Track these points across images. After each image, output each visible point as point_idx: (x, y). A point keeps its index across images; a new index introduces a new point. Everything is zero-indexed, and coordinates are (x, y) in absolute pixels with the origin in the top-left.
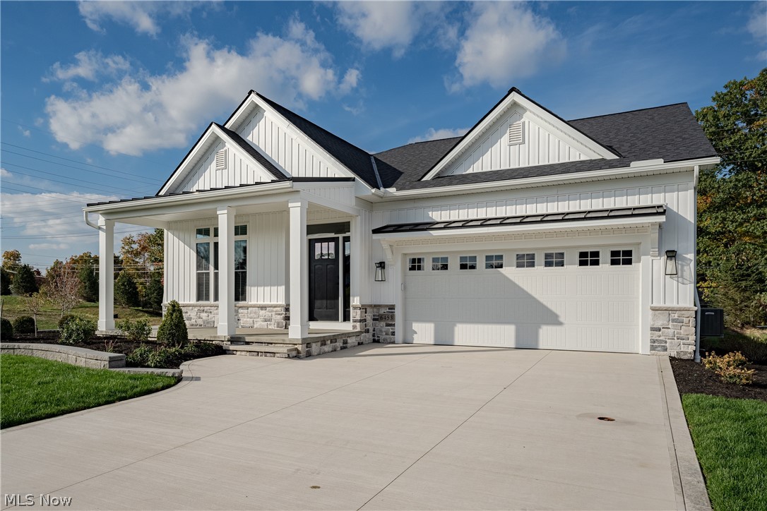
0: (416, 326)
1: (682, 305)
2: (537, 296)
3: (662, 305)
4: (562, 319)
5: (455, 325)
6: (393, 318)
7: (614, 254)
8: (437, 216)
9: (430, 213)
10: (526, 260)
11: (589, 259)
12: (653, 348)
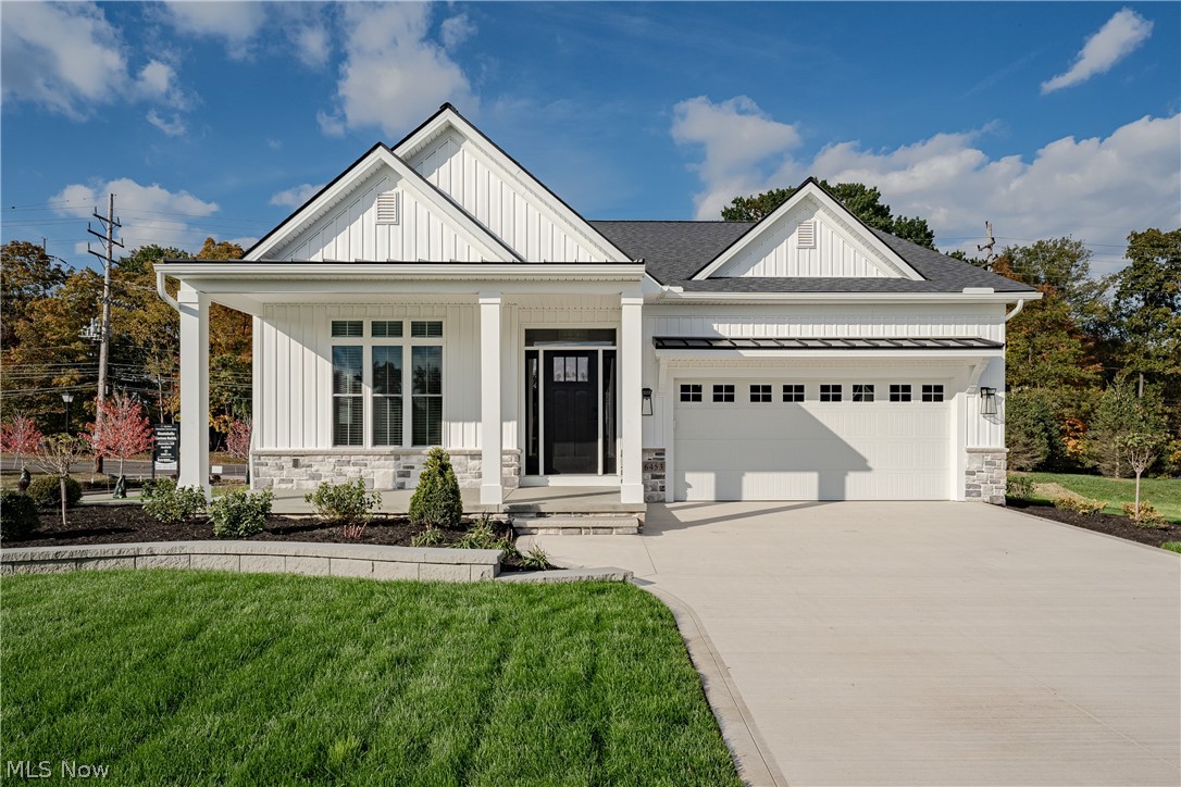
0: (689, 477)
1: (994, 446)
2: (844, 437)
3: (975, 446)
4: (870, 464)
5: (743, 474)
6: (663, 467)
7: (926, 388)
8: (725, 330)
9: (715, 326)
10: (831, 393)
11: (900, 393)
12: (968, 494)
